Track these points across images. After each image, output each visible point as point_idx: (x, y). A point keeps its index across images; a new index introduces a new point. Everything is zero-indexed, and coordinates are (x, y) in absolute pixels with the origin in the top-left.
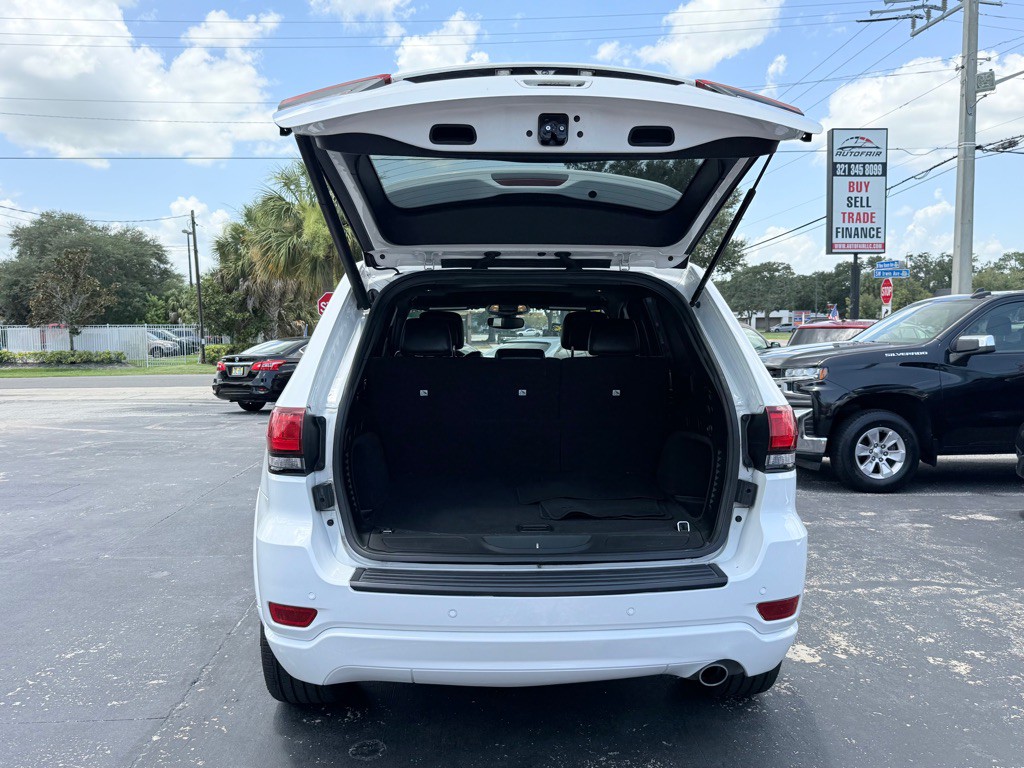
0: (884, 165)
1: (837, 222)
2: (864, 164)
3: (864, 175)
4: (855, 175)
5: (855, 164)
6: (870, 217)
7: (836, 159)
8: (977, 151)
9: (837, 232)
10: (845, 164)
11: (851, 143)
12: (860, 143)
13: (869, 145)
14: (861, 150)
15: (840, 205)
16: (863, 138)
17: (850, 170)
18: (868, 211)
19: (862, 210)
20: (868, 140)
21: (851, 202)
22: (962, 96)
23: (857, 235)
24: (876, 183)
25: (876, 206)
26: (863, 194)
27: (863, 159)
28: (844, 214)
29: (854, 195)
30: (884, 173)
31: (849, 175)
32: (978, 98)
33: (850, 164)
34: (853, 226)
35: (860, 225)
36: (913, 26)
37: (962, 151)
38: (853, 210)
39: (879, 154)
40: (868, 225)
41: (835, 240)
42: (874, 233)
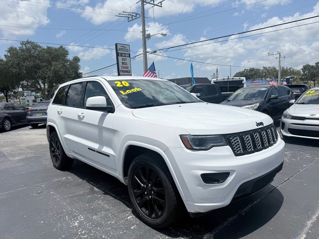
0: (129, 54)
1: (120, 69)
2: (125, 54)
3: (125, 57)
4: (123, 56)
5: (123, 53)
6: (127, 68)
7: (119, 52)
8: (147, 53)
9: (121, 71)
10: (121, 53)
11: (121, 48)
12: (124, 48)
13: (125, 49)
14: (124, 50)
15: (120, 64)
16: (124, 47)
17: (122, 55)
18: (127, 66)
19: (126, 66)
20: (125, 47)
21: (123, 63)
22: (143, 39)
23: (125, 72)
24: (128, 58)
25: (128, 65)
26: (125, 61)
27: (124, 52)
28: (122, 66)
29: (123, 61)
30: (130, 57)
31: (122, 56)
32: (146, 40)
33: (122, 53)
34: (124, 70)
35: (125, 70)
36: (128, 19)
37: (144, 52)
38: (123, 65)
39: (128, 51)
40: (127, 70)
41: (120, 73)
42: (129, 72)
